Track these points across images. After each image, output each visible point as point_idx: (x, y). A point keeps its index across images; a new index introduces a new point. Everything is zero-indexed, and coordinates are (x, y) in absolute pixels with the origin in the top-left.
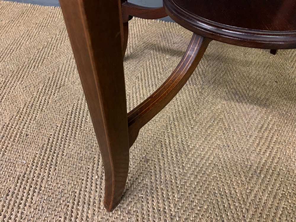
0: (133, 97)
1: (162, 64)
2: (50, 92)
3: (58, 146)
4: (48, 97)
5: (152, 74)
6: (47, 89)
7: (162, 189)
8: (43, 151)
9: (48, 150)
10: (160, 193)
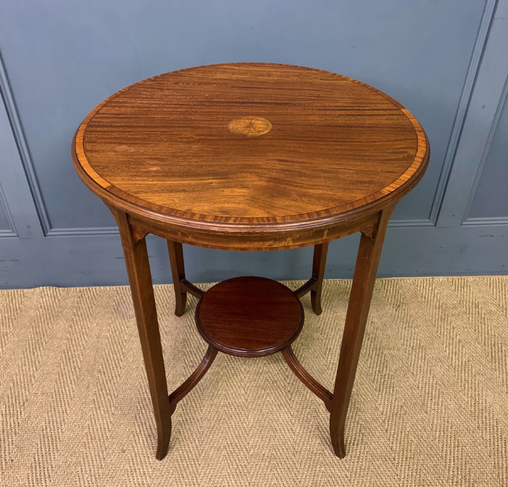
0: (100, 395)
3: (45, 462)
4: (15, 418)
7: (139, 469)
8: (34, 469)
9: (38, 467)
10: (138, 472)
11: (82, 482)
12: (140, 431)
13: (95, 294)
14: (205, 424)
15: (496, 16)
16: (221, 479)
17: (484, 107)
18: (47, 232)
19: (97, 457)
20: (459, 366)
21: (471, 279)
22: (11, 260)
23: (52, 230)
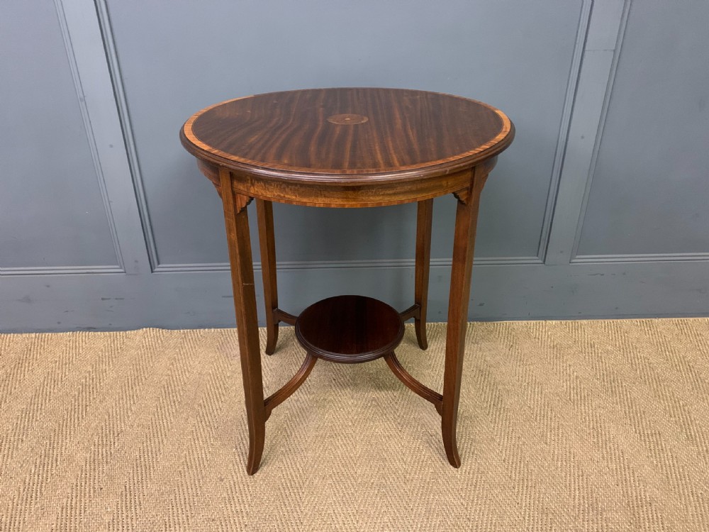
0: (199, 427)
1: (224, 384)
2: (108, 442)
3: (136, 490)
4: (108, 448)
5: (215, 397)
6: (104, 440)
7: (238, 497)
8: (124, 497)
9: (128, 495)
10: (236, 500)
11: (175, 510)
13: (199, 336)
14: (310, 454)
15: (587, 48)
16: (326, 507)
17: (583, 137)
18: (155, 268)
19: (193, 485)
20: (578, 400)
21: (585, 322)
22: (116, 299)
23: (160, 266)
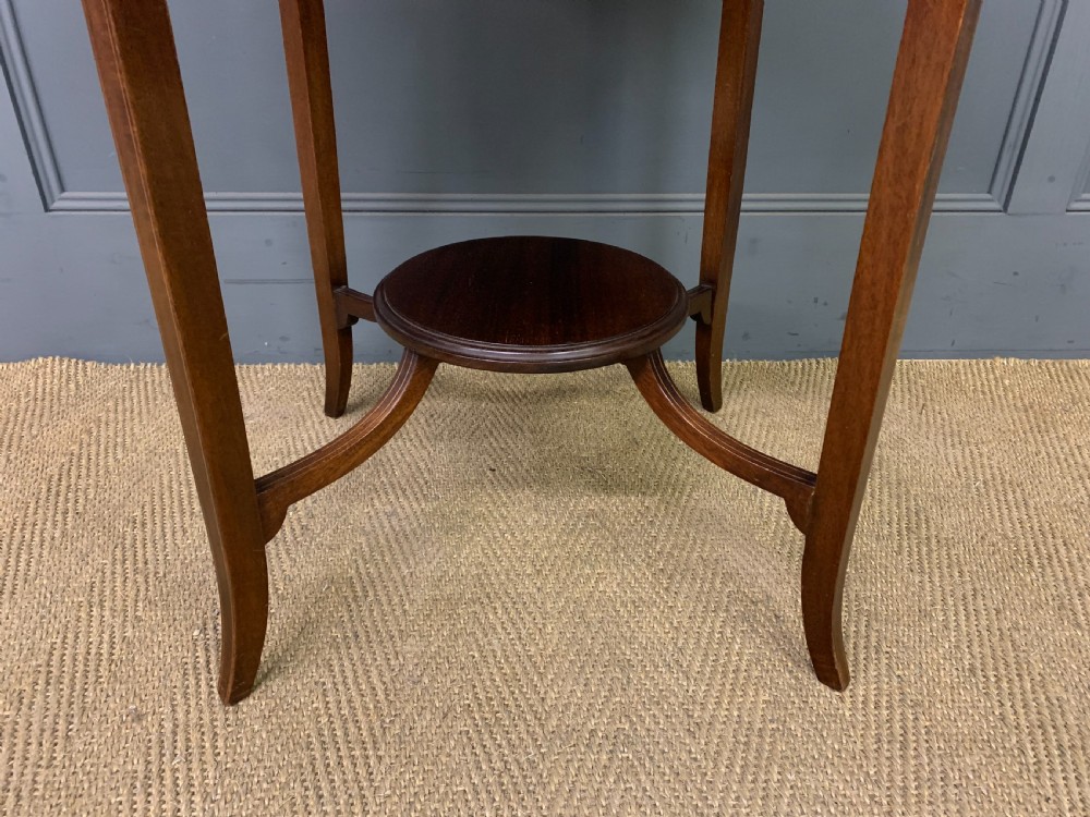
12: (208, 662)
18: (53, 201)
23: (65, 194)
